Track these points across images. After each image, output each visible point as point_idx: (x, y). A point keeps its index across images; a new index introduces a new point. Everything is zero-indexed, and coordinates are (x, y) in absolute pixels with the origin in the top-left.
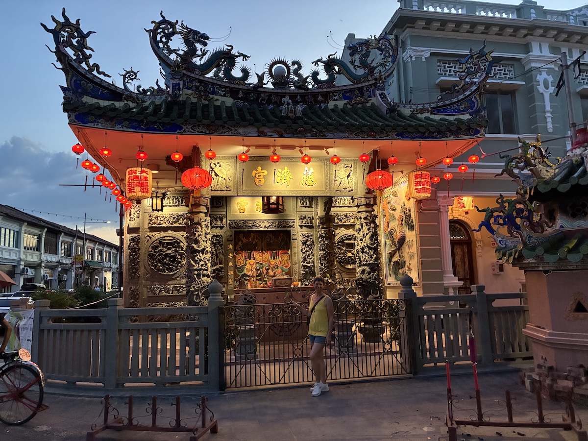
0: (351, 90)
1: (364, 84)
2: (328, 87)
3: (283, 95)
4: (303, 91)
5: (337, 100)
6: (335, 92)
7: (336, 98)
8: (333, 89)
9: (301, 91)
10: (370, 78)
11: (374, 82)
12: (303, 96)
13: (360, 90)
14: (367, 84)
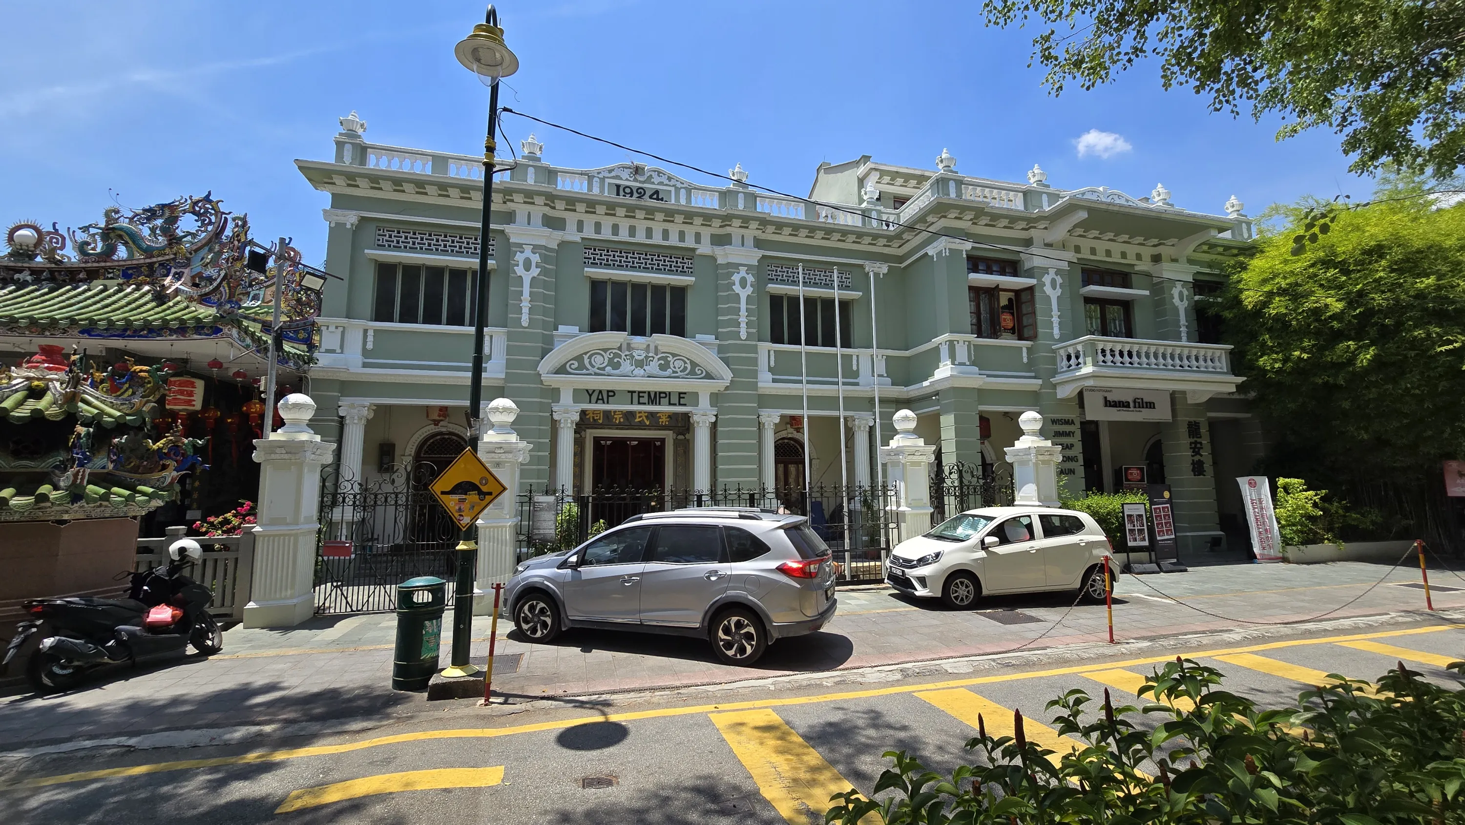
0: (138, 267)
1: (154, 260)
2: (98, 262)
3: (20, 271)
4: (53, 266)
5: (112, 278)
6: (110, 268)
7: (110, 276)
8: (108, 264)
9: (49, 265)
10: (167, 251)
11: (172, 256)
12: (51, 271)
13: (151, 265)
14: (160, 259)
